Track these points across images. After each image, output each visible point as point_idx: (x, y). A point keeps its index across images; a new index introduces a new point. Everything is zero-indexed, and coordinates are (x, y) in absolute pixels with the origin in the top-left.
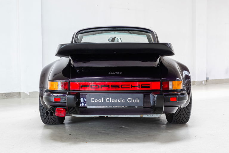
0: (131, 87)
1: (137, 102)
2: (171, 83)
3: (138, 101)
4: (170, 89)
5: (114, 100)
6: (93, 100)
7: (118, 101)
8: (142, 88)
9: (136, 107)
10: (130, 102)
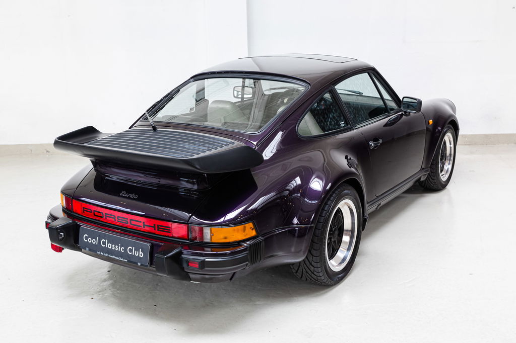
0: (144, 227)
1: (140, 256)
2: (207, 232)
3: (141, 254)
4: (205, 241)
6: (87, 238)
7: (115, 248)
8: (158, 230)
9: (139, 264)
10: (131, 253)
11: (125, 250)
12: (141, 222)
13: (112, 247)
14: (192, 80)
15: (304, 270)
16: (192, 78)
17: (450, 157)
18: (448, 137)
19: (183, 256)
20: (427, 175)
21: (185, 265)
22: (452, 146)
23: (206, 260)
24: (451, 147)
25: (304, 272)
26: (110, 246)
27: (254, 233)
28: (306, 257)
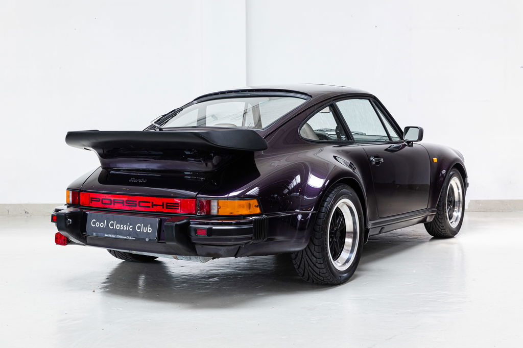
0: (153, 207)
1: (148, 231)
2: (214, 204)
3: (150, 230)
4: (212, 214)
5: (119, 225)
6: (94, 223)
7: (124, 228)
8: (167, 208)
9: (147, 240)
10: (139, 231)
11: (134, 228)
12: (149, 202)
13: (120, 227)
14: (195, 102)
15: (306, 263)
16: (195, 100)
17: (459, 204)
18: (455, 182)
19: (191, 225)
20: (434, 216)
21: (193, 234)
22: (461, 191)
23: (213, 228)
24: (459, 193)
25: (307, 267)
26: (118, 227)
27: (258, 211)
28: (308, 245)
